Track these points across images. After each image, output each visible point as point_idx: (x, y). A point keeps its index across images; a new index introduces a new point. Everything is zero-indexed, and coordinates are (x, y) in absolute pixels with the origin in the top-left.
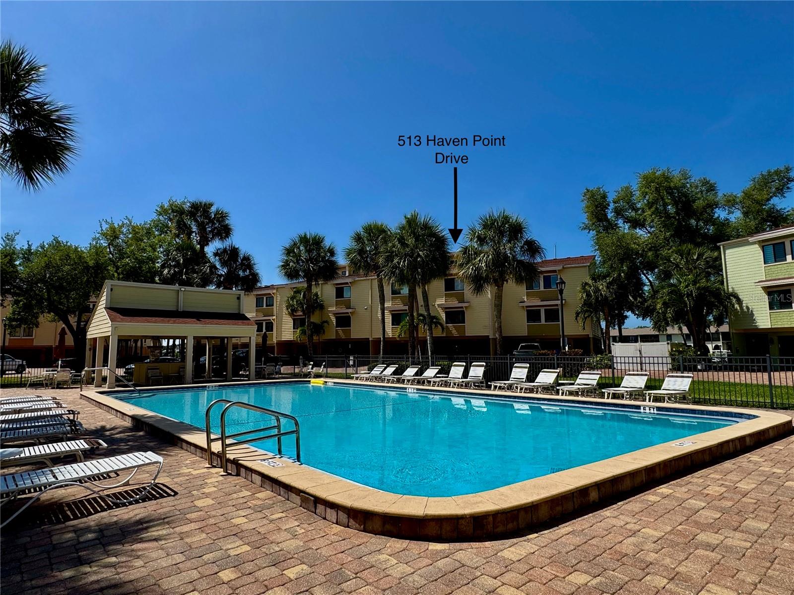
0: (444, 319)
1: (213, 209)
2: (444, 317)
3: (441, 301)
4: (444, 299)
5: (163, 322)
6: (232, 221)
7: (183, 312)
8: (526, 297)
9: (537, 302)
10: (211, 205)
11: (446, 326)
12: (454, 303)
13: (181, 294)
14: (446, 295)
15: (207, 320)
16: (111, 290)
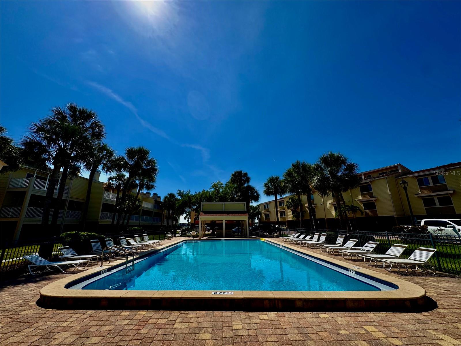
0: (363, 207)
1: (243, 172)
2: (363, 206)
3: (359, 198)
4: (361, 196)
5: (215, 215)
6: (249, 175)
7: (225, 211)
8: (420, 191)
9: (429, 193)
10: (241, 171)
11: (365, 211)
12: (367, 198)
13: (224, 205)
14: (362, 194)
15: (231, 214)
16: (203, 205)
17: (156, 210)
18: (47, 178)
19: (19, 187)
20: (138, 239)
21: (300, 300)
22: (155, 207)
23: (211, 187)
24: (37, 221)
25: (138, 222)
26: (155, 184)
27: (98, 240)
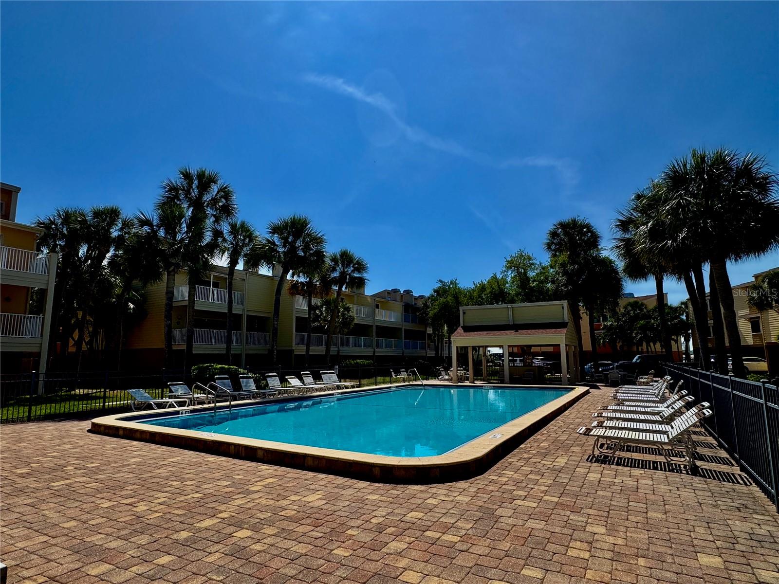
7: (513, 325)
13: (510, 310)
15: (524, 331)
16: (464, 313)
17: (409, 326)
18: (210, 282)
19: (180, 299)
20: (309, 380)
21: (261, 449)
22: (406, 320)
23: (504, 269)
24: (207, 349)
25: (371, 349)
26: (365, 275)
27: (227, 376)
